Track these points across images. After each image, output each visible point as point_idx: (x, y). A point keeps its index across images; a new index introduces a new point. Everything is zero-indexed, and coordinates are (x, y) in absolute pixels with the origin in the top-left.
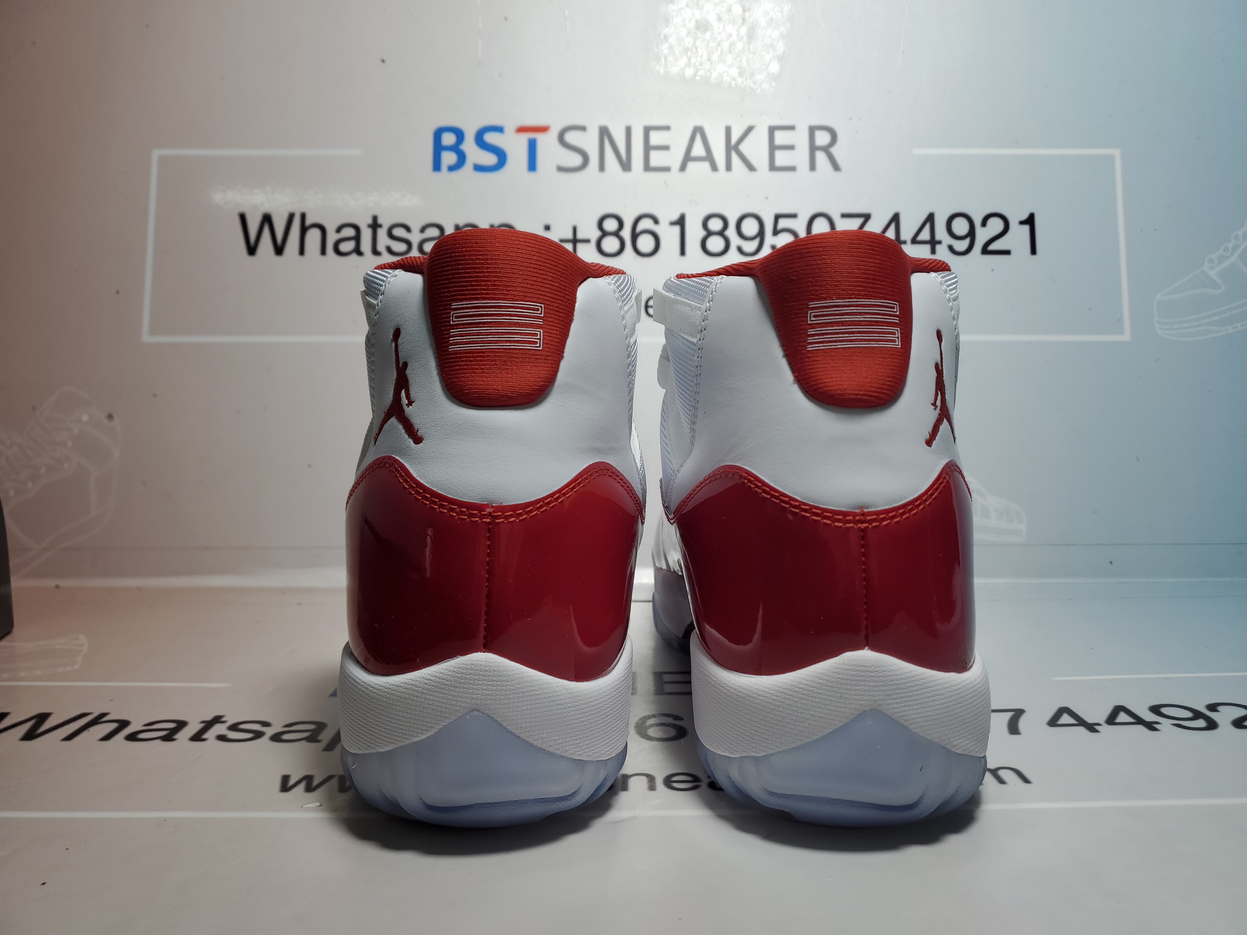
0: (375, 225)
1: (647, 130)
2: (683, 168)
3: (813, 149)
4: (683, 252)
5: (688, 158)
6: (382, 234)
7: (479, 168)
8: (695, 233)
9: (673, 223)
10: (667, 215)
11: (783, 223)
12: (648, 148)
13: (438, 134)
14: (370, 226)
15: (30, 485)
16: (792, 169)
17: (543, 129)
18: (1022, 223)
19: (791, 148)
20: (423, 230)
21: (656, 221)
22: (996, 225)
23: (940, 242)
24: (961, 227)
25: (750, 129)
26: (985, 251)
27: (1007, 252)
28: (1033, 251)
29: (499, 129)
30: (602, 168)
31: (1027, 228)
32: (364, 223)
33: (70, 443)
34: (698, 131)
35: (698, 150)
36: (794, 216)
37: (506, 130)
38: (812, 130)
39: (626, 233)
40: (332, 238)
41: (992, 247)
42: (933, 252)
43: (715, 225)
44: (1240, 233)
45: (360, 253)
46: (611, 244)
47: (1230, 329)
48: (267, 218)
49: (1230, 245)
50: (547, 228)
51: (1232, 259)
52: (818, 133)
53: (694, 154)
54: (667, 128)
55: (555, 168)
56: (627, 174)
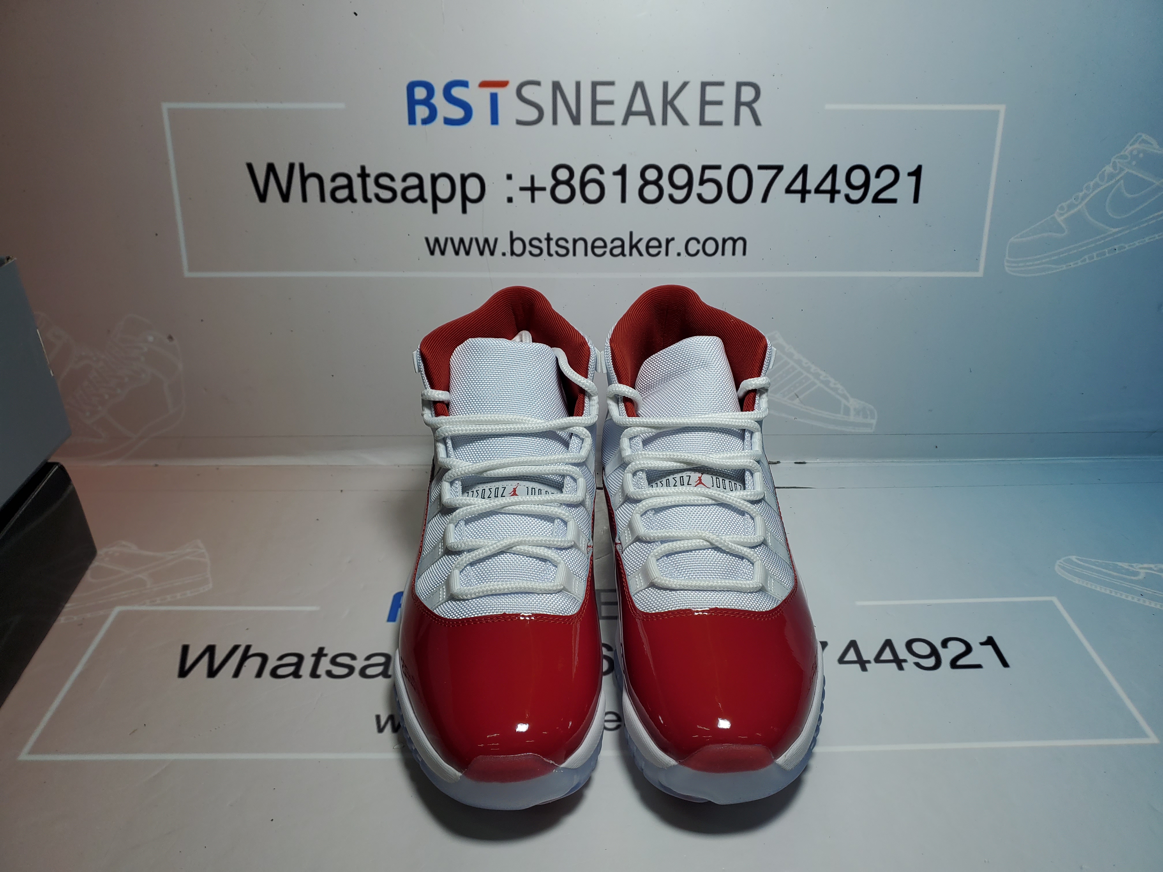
0: (363, 175)
1: (595, 85)
2: (625, 122)
3: (739, 104)
4: (623, 200)
5: (630, 113)
6: (370, 182)
7: (448, 121)
8: (634, 182)
9: (615, 174)
10: (611, 166)
11: (709, 174)
12: (595, 103)
13: (411, 87)
14: (359, 175)
15: (119, 391)
16: (720, 123)
17: (503, 84)
18: (910, 174)
19: (720, 103)
20: (404, 179)
21: (601, 171)
22: (888, 176)
23: (839, 192)
24: (858, 178)
25: (685, 84)
26: (876, 200)
27: (894, 201)
28: (916, 200)
29: (464, 84)
30: (555, 122)
31: (914, 178)
32: (354, 172)
33: (143, 359)
34: (639, 86)
35: (639, 105)
36: (718, 167)
37: (470, 85)
38: (739, 85)
39: (576, 182)
40: (328, 186)
41: (882, 196)
42: (832, 200)
43: (651, 175)
44: (1092, 184)
45: (354, 201)
46: (563, 192)
47: (1064, 267)
48: (271, 168)
49: (1081, 194)
50: (509, 177)
51: (1080, 207)
52: (744, 89)
53: (635, 108)
54: (612, 83)
55: (515, 122)
56: (577, 127)
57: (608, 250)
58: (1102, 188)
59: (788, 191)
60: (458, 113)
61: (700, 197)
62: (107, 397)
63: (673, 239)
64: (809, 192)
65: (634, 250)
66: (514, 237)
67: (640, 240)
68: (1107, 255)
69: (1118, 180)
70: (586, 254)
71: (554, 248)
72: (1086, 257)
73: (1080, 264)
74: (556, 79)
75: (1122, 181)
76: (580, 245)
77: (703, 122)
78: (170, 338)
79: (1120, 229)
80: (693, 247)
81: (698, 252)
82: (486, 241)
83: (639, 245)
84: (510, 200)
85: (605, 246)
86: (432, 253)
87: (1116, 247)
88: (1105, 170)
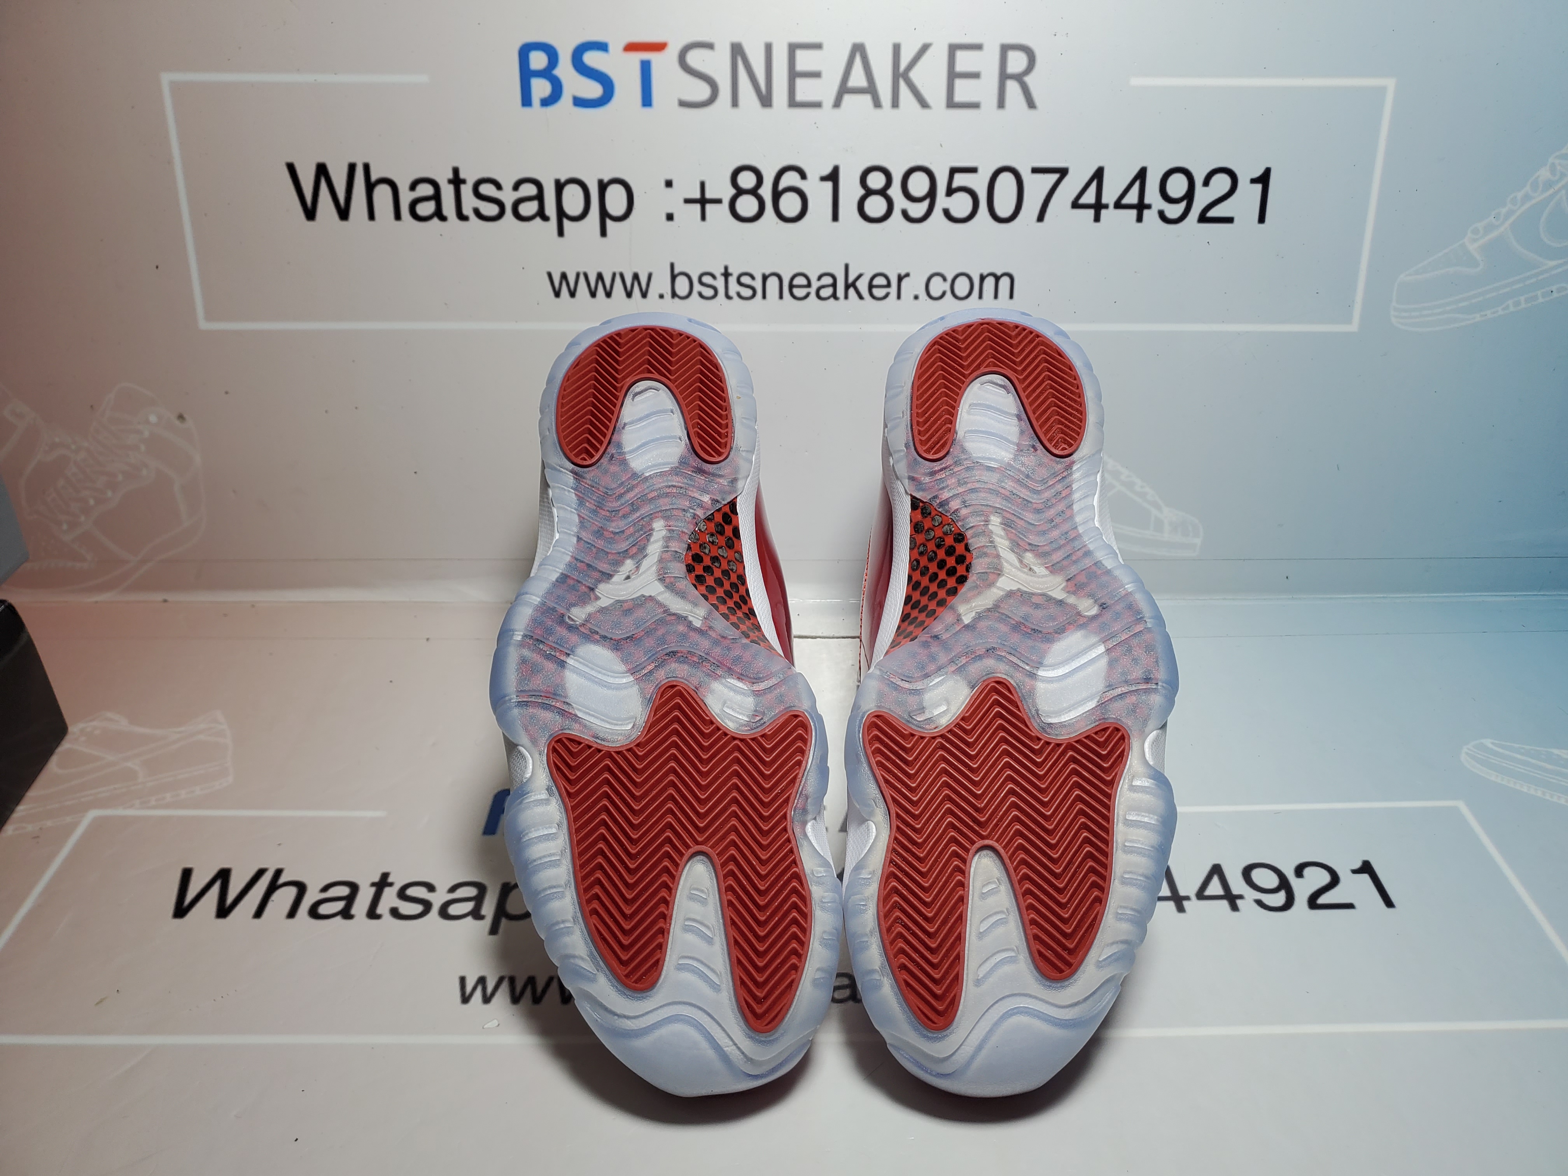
0: (457, 181)
1: (793, 48)
2: (837, 104)
3: (1004, 76)
4: (835, 217)
5: (844, 89)
6: (466, 191)
7: (579, 102)
8: (850, 191)
9: (823, 179)
10: (817, 168)
11: (960, 180)
12: (794, 75)
13: (525, 51)
14: (450, 181)
15: (110, 494)
16: (975, 106)
17: (659, 47)
18: (1254, 181)
19: (976, 75)
20: (516, 187)
21: (803, 176)
22: (1222, 183)
23: (1149, 207)
24: (1177, 186)
25: (925, 48)
26: (1203, 218)
27: (1229, 220)
28: (1262, 219)
29: (602, 47)
30: (735, 103)
31: (1259, 187)
32: (443, 177)
33: (143, 448)
34: (858, 49)
35: (858, 79)
36: (973, 170)
37: (611, 48)
38: (1005, 49)
39: (766, 191)
40: (406, 197)
41: (1211, 214)
42: (1140, 219)
43: (876, 181)
44: (1520, 195)
45: (443, 218)
46: (747, 206)
47: (1478, 317)
48: (322, 170)
49: (1504, 210)
50: (669, 184)
51: (1502, 229)
52: (1012, 55)
53: (852, 83)
54: (818, 46)
55: (676, 103)
56: (767, 111)
57: (813, 290)
58: (1534, 201)
59: (1076, 205)
60: (594, 90)
61: (947, 213)
62: (92, 502)
63: (907, 275)
64: (1106, 206)
65: (851, 291)
66: (676, 271)
67: (860, 276)
68: (1541, 300)
69: (1559, 190)
70: (781, 297)
71: (734, 287)
72: (1510, 302)
73: (1501, 313)
74: (736, 40)
75: (1563, 192)
76: (773, 282)
77: (951, 104)
78: (181, 417)
79: (1560, 262)
80: (937, 287)
81: (944, 294)
82: (636, 277)
83: (858, 284)
84: (670, 217)
85: (809, 285)
86: (557, 294)
87: (1554, 288)
88: (1539, 176)
